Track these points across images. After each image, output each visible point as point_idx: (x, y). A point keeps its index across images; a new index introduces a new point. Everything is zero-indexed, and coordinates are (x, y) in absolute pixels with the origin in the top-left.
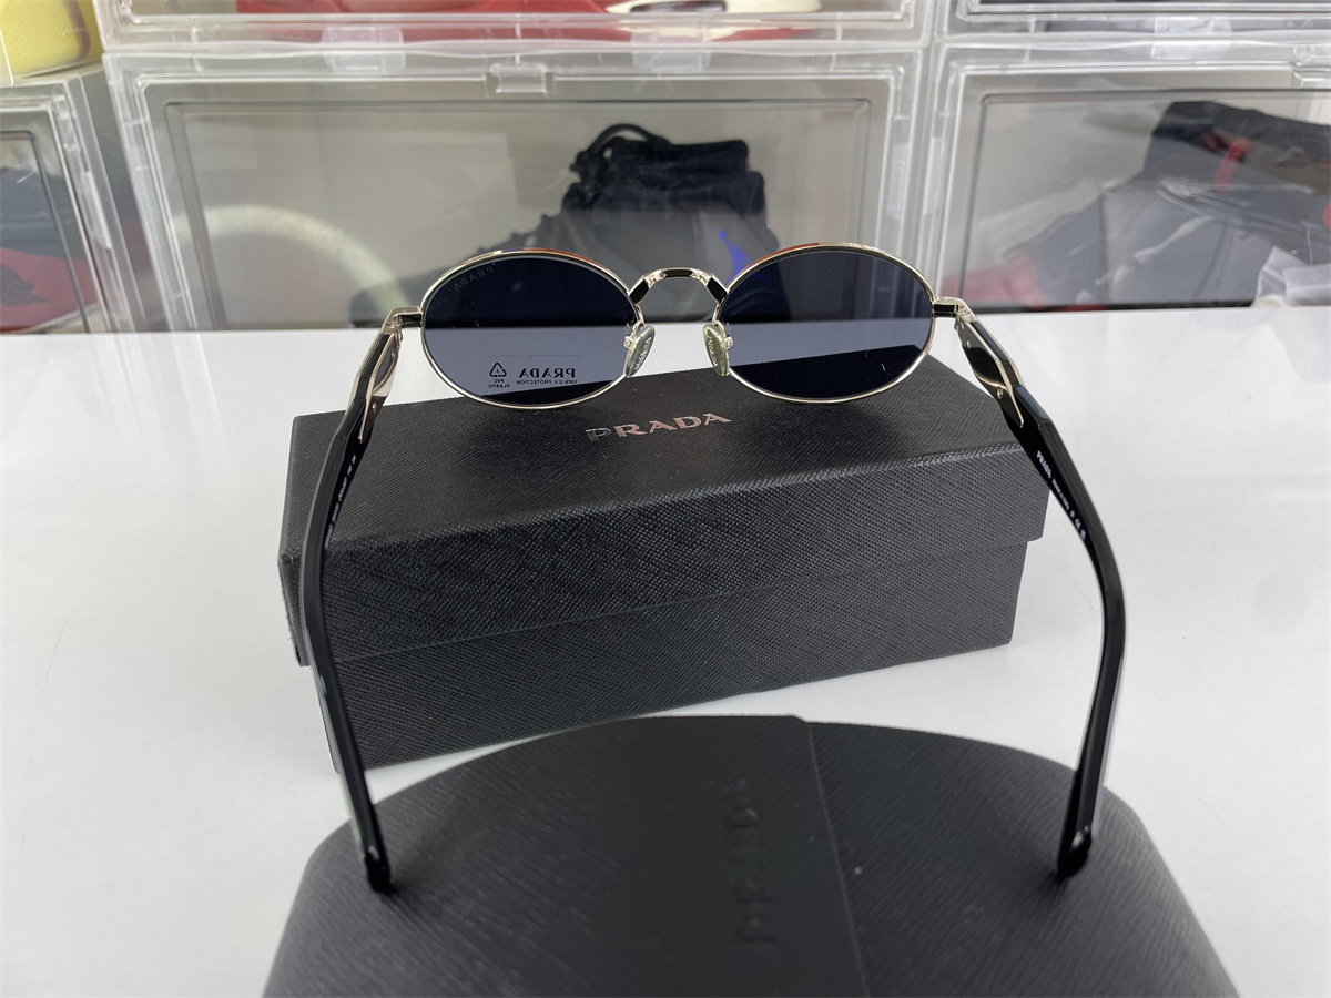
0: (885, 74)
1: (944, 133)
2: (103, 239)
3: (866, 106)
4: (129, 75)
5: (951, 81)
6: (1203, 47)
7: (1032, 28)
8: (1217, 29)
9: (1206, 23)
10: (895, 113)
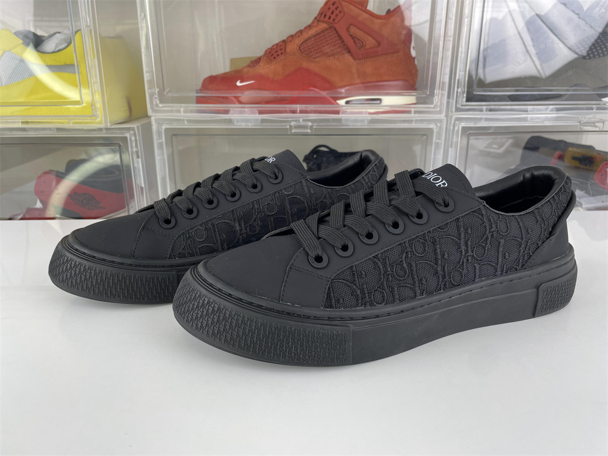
0: (432, 126)
1: (453, 146)
2: (141, 184)
3: (426, 137)
4: (160, 125)
5: (456, 128)
6: (547, 117)
7: (484, 110)
8: (552, 110)
9: (547, 109)
10: (436, 139)
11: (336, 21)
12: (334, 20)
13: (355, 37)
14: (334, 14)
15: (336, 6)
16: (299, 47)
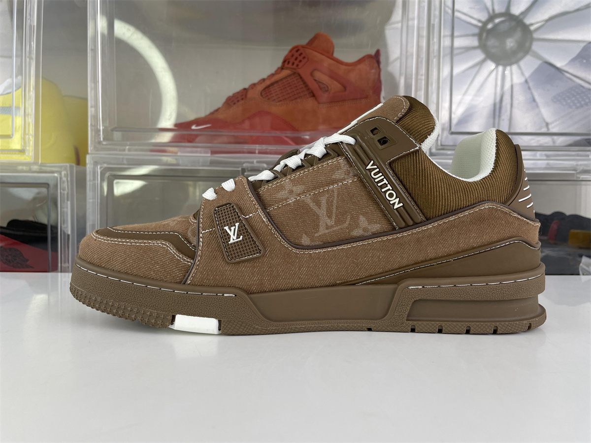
2: (68, 231)
4: (96, 163)
11: (300, 67)
12: (297, 65)
13: (320, 82)
14: (298, 60)
15: (299, 52)
16: (261, 93)
